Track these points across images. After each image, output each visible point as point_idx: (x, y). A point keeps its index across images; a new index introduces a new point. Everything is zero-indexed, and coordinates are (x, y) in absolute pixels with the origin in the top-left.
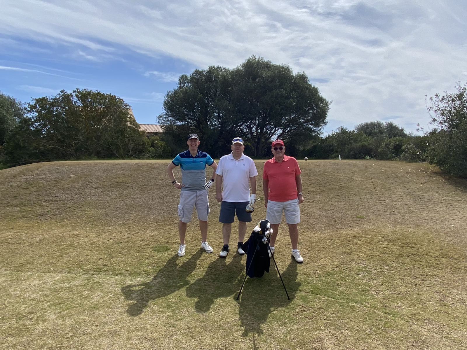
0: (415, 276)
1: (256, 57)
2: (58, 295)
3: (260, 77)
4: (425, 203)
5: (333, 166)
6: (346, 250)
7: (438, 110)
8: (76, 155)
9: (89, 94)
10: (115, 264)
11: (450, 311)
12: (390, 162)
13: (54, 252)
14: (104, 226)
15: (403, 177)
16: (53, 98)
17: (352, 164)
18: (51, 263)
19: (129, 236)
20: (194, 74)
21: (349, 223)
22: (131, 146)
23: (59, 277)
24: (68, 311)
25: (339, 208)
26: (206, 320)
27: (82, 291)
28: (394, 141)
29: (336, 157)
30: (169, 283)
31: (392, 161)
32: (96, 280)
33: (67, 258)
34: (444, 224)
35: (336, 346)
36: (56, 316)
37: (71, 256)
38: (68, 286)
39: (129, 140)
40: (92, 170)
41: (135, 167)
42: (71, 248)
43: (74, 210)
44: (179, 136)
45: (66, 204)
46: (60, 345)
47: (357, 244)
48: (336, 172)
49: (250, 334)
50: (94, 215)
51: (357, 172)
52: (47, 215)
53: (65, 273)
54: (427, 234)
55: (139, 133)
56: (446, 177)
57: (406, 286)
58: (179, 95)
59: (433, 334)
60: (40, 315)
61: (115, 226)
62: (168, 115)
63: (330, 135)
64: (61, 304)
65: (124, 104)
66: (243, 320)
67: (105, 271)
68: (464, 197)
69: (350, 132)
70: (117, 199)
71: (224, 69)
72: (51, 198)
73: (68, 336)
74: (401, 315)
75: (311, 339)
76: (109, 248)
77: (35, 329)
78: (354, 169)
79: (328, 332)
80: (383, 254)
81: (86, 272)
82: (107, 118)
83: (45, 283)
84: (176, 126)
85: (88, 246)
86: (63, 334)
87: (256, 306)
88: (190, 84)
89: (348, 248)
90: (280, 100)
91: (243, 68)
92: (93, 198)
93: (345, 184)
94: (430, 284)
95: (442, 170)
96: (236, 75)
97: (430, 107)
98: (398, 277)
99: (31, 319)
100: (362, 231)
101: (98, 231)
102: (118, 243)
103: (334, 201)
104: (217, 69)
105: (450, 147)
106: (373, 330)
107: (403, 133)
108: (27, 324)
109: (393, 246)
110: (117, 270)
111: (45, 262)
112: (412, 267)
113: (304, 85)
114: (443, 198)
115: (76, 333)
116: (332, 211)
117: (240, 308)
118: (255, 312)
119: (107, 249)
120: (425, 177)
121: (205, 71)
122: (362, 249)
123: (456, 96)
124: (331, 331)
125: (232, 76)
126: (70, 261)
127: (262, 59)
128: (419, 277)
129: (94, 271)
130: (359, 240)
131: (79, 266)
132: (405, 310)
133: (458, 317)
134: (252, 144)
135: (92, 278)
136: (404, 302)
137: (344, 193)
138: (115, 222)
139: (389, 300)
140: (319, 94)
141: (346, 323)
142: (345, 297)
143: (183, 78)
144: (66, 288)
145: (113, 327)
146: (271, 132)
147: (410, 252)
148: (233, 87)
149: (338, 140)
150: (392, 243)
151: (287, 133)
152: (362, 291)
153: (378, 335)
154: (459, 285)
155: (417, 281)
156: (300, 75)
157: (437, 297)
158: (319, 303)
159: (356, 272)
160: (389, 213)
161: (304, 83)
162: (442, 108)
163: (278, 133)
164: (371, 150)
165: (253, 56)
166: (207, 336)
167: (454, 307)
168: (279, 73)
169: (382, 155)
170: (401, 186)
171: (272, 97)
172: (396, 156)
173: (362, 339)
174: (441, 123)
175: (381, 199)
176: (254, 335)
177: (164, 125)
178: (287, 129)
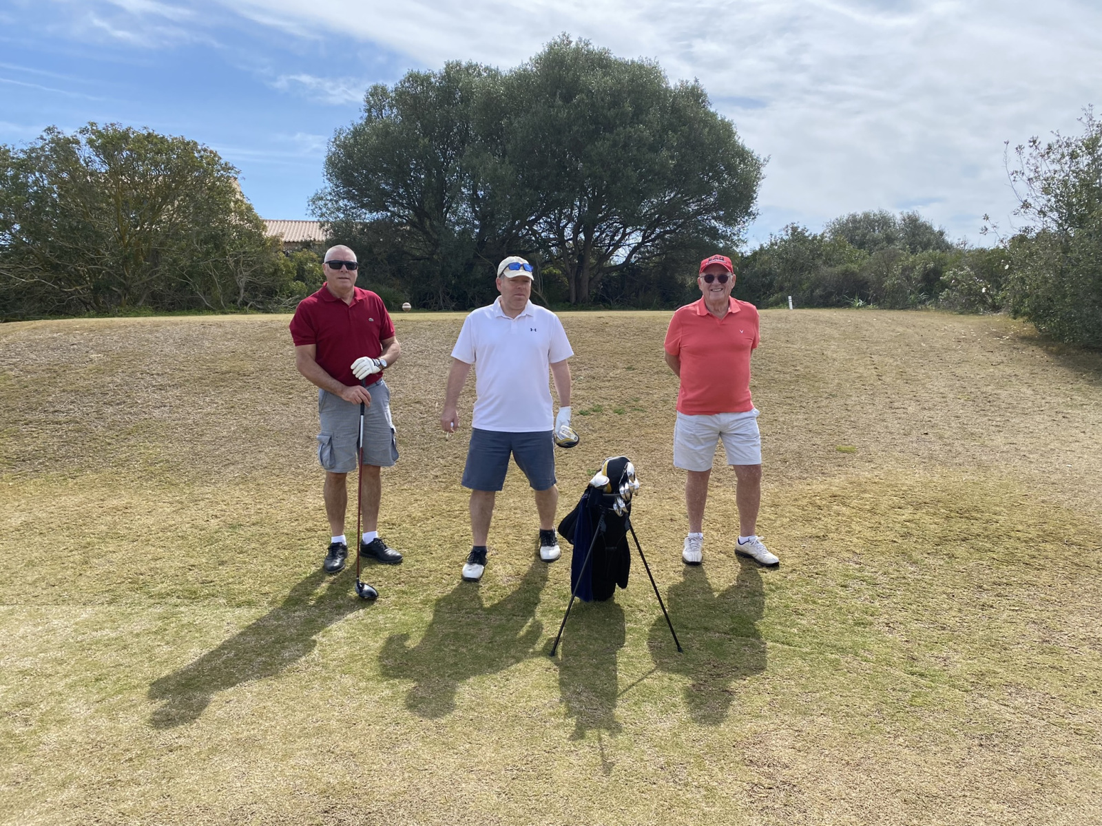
0: (981, 587)
1: (571, 39)
2: (90, 659)
3: (581, 91)
4: (1002, 413)
5: (774, 325)
6: (814, 531)
7: (1036, 178)
8: (97, 302)
9: (124, 136)
10: (231, 580)
11: (1065, 664)
12: (913, 313)
13: (66, 553)
14: (192, 484)
15: (947, 350)
16: (25, 148)
17: (821, 319)
18: (61, 582)
19: (260, 509)
20: (407, 84)
21: (818, 466)
22: (243, 279)
23: (86, 614)
24: (120, 696)
25: (793, 428)
26: (478, 704)
27: (153, 648)
28: (921, 261)
29: (781, 303)
30: (376, 622)
31: (919, 310)
32: (185, 621)
33: (100, 566)
34: (1047, 462)
35: (800, 751)
36: (92, 710)
37: (112, 562)
38: (113, 635)
39: (237, 262)
40: (147, 340)
41: (261, 333)
42: (110, 541)
43: (109, 444)
44: (371, 251)
45: (87, 429)
46: (110, 778)
47: (839, 514)
48: (783, 338)
49: (589, 733)
50: (164, 456)
51: (834, 338)
52: (38, 458)
53: (103, 604)
54: (1007, 486)
55: (262, 242)
56: (1050, 348)
57: (960, 611)
58: (367, 140)
59: (1028, 717)
60: (48, 708)
61: (220, 485)
62: (338, 194)
63: (765, 245)
64: (101, 680)
65: (221, 165)
66: (569, 702)
67: (207, 597)
68: (1094, 397)
69: (815, 238)
70: (218, 416)
71: (487, 69)
72: (42, 416)
73: (128, 755)
74: (950, 677)
75: (739, 740)
76: (211, 541)
77: (41, 742)
78: (828, 331)
79: (778, 721)
80: (903, 536)
81: (157, 601)
82: (176, 203)
83: (53, 631)
84: (360, 223)
85: (157, 536)
86: (115, 752)
87: (598, 669)
88: (395, 111)
89: (820, 524)
90: (635, 153)
91: (536, 67)
92: (156, 413)
93: (807, 370)
94: (1017, 603)
95: (1040, 331)
96: (520, 86)
97: (1016, 172)
98: (940, 590)
99: (26, 720)
100: (851, 483)
101: (178, 498)
102: (234, 528)
103: (780, 411)
104: (467, 69)
105: (1062, 273)
106: (885, 712)
107: (943, 241)
108: (17, 732)
109: (927, 518)
110: (239, 593)
111: (44, 579)
112: (971, 564)
113: (697, 113)
114: (1044, 399)
115: (149, 748)
116: (777, 436)
117: (560, 674)
118: (598, 682)
119: (207, 543)
120: (1000, 348)
121: (435, 76)
122: (854, 527)
123: (1081, 144)
124: (786, 718)
125: (507, 88)
126: (110, 575)
127: (587, 45)
128: (989, 588)
129: (178, 597)
130: (844, 504)
131: (136, 586)
132: (959, 665)
133: (1083, 678)
134: (564, 271)
135: (173, 614)
136: (956, 647)
137: (805, 390)
138: (219, 473)
139: (919, 644)
140: (736, 138)
141: (821, 699)
142: (816, 640)
143: (377, 94)
144: (108, 640)
145: (243, 730)
146: (612, 238)
147: (968, 529)
148: (513, 117)
149: (783, 258)
150: (924, 511)
151: (653, 240)
152: (856, 624)
153: (897, 724)
154: (1085, 603)
155: (985, 598)
156: (687, 88)
157: (1034, 633)
158: (753, 656)
159: (840, 581)
160: (915, 439)
161: (698, 108)
162: (1045, 173)
163: (631, 241)
164: (866, 283)
165: (564, 35)
166: (483, 741)
167: (1074, 656)
168: (632, 80)
169: (893, 297)
170: (943, 372)
171: (615, 144)
172: (929, 299)
173: (861, 735)
174: (1041, 212)
175: (896, 405)
176: (599, 735)
177: (328, 222)
178: (655, 230)
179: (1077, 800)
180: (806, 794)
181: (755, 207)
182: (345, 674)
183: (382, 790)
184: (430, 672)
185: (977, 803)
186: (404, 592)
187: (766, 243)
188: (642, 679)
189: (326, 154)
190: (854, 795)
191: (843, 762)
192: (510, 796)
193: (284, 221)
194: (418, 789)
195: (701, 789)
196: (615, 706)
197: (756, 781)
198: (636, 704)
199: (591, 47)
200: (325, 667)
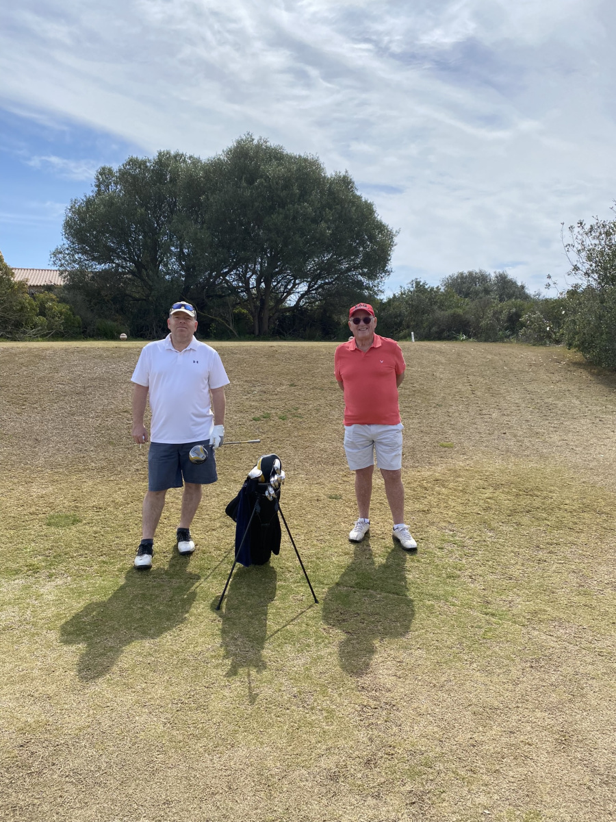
0: (538, 547)
1: (253, 137)
3: (261, 177)
4: (558, 418)
6: (421, 507)
7: (582, 249)
11: (594, 603)
12: (501, 344)
15: (522, 371)
17: (434, 349)
20: (128, 167)
21: (427, 457)
25: (409, 429)
26: (155, 651)
28: (507, 307)
29: (406, 337)
30: (80, 587)
31: (505, 342)
34: (587, 454)
35: (400, 678)
41: (3, 357)
44: (99, 294)
47: (439, 494)
49: (241, 671)
51: (442, 363)
54: (560, 471)
55: (11, 286)
56: (593, 371)
57: (523, 565)
58: (97, 208)
59: (566, 644)
62: (74, 249)
63: (397, 295)
66: (228, 646)
69: (432, 289)
71: (191, 157)
74: (513, 615)
75: (355, 671)
78: (438, 357)
79: (385, 655)
80: (486, 510)
84: (92, 272)
87: (253, 618)
88: (119, 187)
89: (425, 501)
90: (301, 224)
91: (228, 157)
93: (421, 386)
94: (563, 558)
95: (586, 358)
96: (215, 171)
97: (569, 245)
98: (510, 549)
100: (449, 470)
104: (175, 157)
105: (601, 317)
106: (465, 645)
107: (524, 293)
109: (503, 495)
112: (533, 530)
113: (347, 195)
114: (587, 407)
117: (223, 624)
118: (252, 629)
120: (559, 370)
121: (150, 161)
122: (449, 503)
123: (613, 226)
124: (392, 652)
125: (205, 172)
127: (266, 142)
128: (544, 547)
130: (444, 486)
132: (520, 606)
133: (606, 613)
134: (250, 311)
136: (518, 592)
137: (419, 401)
139: (492, 591)
141: (419, 636)
142: (417, 591)
143: (105, 173)
146: (286, 287)
147: (531, 504)
148: (209, 194)
149: (409, 304)
150: (501, 490)
151: (316, 289)
152: (448, 577)
153: (473, 653)
154: (610, 557)
155: (541, 554)
156: (340, 177)
157: (574, 580)
158: (370, 604)
159: (438, 544)
160: (496, 437)
161: (347, 192)
162: (589, 246)
163: (299, 290)
164: (469, 322)
165: (248, 134)
166: (156, 680)
167: (600, 596)
168: (298, 170)
169: (487, 333)
170: (519, 388)
171: (286, 217)
172: (512, 335)
173: (446, 663)
174: (586, 274)
175: (484, 412)
176: (249, 671)
177: (66, 270)
178: (317, 281)
179: (598, 707)
180: (402, 712)
181: (389, 267)
182: (50, 630)
183: (70, 726)
184: (120, 626)
185: (526, 713)
186: (104, 562)
187: (398, 293)
188: (286, 625)
189: (64, 218)
190: (437, 710)
191: (432, 685)
192: (173, 724)
193: (33, 270)
194: (100, 723)
195: (323, 712)
196: (263, 648)
197: (365, 703)
198: (279, 646)
199: (268, 144)
200: (34, 624)
